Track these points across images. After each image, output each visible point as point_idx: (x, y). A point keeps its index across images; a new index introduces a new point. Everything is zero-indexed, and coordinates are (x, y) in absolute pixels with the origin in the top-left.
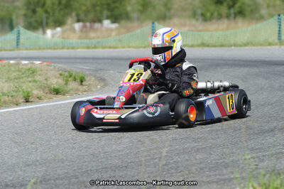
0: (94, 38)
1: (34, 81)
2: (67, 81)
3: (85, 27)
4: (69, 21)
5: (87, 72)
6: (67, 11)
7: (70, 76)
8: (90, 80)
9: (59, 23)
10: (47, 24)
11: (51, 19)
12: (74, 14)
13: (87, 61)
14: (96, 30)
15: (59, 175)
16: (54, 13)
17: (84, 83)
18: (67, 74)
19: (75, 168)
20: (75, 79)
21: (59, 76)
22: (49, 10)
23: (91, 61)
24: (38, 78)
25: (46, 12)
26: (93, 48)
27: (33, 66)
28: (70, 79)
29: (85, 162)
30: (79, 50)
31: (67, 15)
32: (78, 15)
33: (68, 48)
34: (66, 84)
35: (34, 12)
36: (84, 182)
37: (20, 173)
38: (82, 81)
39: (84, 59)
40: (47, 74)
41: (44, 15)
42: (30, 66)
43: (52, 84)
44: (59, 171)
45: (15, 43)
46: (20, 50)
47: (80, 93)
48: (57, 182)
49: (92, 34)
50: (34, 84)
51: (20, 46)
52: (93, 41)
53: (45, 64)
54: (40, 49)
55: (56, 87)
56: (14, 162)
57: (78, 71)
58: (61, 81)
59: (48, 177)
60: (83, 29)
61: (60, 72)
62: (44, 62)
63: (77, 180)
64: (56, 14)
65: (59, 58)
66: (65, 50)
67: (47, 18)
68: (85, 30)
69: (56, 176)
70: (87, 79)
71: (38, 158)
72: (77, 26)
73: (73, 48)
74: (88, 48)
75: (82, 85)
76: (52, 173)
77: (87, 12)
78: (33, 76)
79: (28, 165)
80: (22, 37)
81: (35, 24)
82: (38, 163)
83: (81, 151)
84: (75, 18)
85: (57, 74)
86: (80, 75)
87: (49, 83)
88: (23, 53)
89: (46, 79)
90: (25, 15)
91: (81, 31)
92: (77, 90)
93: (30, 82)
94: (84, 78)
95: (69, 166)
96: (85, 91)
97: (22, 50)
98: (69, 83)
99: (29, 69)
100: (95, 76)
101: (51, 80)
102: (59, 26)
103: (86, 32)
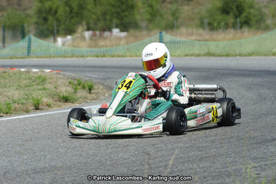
0: (103, 46)
1: (44, 89)
2: (76, 89)
3: (94, 35)
4: (80, 29)
5: (96, 81)
6: (78, 19)
7: (79, 84)
8: (98, 89)
9: (70, 31)
10: (58, 32)
11: (62, 27)
12: (84, 23)
13: (96, 69)
14: (106, 38)
16: (65, 22)
17: (92, 91)
18: (76, 82)
20: (84, 88)
21: (67, 84)
22: (60, 18)
24: (47, 86)
25: (58, 21)
26: (102, 57)
27: (43, 75)
28: (79, 87)
29: (91, 169)
30: (89, 58)
31: (79, 23)
32: (88, 24)
33: (77, 57)
34: (75, 92)
35: (46, 19)
37: (28, 179)
38: (90, 90)
39: (93, 68)
40: (56, 82)
41: (55, 23)
42: (40, 73)
43: (61, 92)
44: (66, 179)
45: (26, 51)
46: (31, 58)
47: (88, 101)
49: (102, 43)
50: (44, 92)
51: (31, 54)
52: (102, 49)
53: (55, 72)
54: (50, 57)
55: (65, 95)
56: (23, 169)
57: (87, 79)
58: (69, 89)
60: (93, 37)
61: (70, 80)
62: (54, 70)
64: (67, 23)
65: (69, 67)
66: (74, 59)
67: (58, 26)
68: (94, 38)
70: (95, 87)
71: (47, 166)
72: (87, 34)
73: (82, 56)
74: (97, 56)
75: (90, 93)
77: (97, 21)
78: (44, 84)
79: (37, 173)
80: (33, 45)
81: (46, 32)
82: (46, 170)
84: (85, 27)
85: (67, 82)
86: (89, 83)
87: (58, 91)
88: (34, 61)
89: (56, 87)
90: (36, 23)
91: (91, 39)
92: (86, 98)
93: (40, 90)
94: (92, 86)
95: (76, 173)
96: (94, 99)
97: (33, 58)
98: (78, 91)
99: (40, 77)
100: (103, 84)
101: (60, 88)
102: (69, 34)
103: (96, 40)
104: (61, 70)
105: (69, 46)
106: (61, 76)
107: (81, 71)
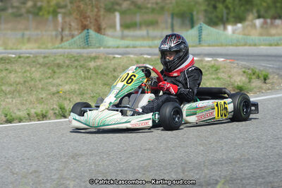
0: (274, 35)
1: (218, 78)
2: (250, 79)
3: (265, 23)
4: (250, 17)
5: (271, 70)
6: (248, 7)
7: (254, 74)
8: (273, 78)
9: (240, 19)
10: (227, 19)
11: (232, 14)
12: (255, 11)
13: (270, 58)
14: (277, 27)
15: (245, 175)
16: (234, 9)
17: (267, 81)
18: (250, 71)
19: (262, 168)
20: (258, 77)
21: (242, 73)
22: (230, 6)
23: (273, 58)
24: (221, 75)
25: (227, 7)
26: (276, 45)
27: (216, 63)
28: (253, 77)
29: (271, 162)
30: (262, 47)
31: (248, 11)
32: (258, 11)
33: (250, 45)
34: (250, 82)
35: (215, 7)
36: (270, 183)
37: (206, 171)
38: (265, 79)
39: (267, 57)
40: (230, 71)
41: (225, 11)
42: (213, 62)
43: (235, 81)
44: (245, 171)
45: (197, 40)
46: (202, 46)
47: (264, 91)
48: (244, 181)
49: (273, 31)
50: (219, 81)
51: (203, 43)
52: (273, 38)
53: (228, 61)
54: (222, 45)
55: (240, 84)
56: (200, 160)
57: (262, 69)
58: (244, 79)
59: (235, 177)
60: (264, 25)
61: (244, 70)
62: (227, 59)
63: (263, 181)
64: (237, 9)
65: (242, 55)
66: (246, 47)
67: (228, 14)
68: (265, 26)
69: (243, 176)
70: (271, 77)
71: (224, 157)
72: (258, 22)
73: (255, 45)
74: (271, 45)
75: (265, 83)
76: (238, 172)
77: (268, 9)
78: (217, 74)
79: (215, 164)
80: (204, 33)
81: (215, 19)
82: (224, 162)
83: (266, 150)
84: (256, 15)
85: (241, 71)
86: (264, 73)
87: (232, 80)
88: (206, 49)
89: (230, 77)
90: (206, 11)
91: (262, 27)
92: (261, 88)
93: (214, 79)
94: (267, 76)
95: (255, 165)
96: (269, 89)
97: (204, 46)
98: (252, 80)
99: (213, 66)
100: (278, 74)
101: (234, 78)
102: (240, 22)
103: (266, 28)
104: (234, 59)
105: (239, 34)
106: (235, 65)
107: (254, 60)
